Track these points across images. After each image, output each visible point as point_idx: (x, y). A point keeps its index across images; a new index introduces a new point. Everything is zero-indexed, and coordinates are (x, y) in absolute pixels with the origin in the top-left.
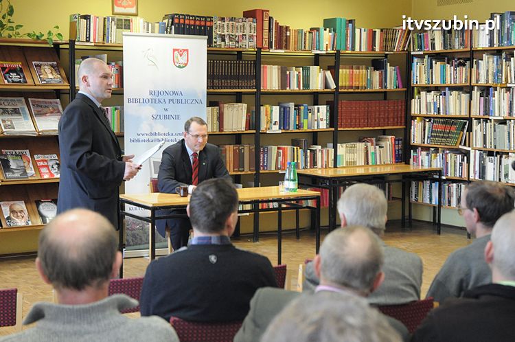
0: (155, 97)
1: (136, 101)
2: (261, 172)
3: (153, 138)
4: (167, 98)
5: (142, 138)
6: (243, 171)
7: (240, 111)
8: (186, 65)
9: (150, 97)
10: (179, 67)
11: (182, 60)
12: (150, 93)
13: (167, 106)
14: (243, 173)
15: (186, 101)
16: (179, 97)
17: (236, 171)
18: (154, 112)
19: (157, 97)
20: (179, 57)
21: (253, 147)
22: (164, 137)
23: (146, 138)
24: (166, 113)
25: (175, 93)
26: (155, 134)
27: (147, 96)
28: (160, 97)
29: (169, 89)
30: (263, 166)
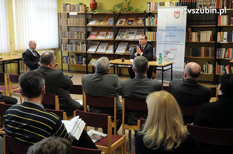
0: (167, 29)
1: (161, 30)
2: (217, 58)
3: (166, 43)
4: (171, 29)
5: (162, 43)
6: (209, 57)
7: (208, 34)
8: (179, 17)
9: (166, 29)
10: (176, 18)
11: (177, 16)
12: (166, 27)
13: (171, 32)
14: (209, 58)
15: (178, 30)
16: (176, 29)
17: (205, 57)
18: (167, 34)
19: (168, 29)
20: (176, 15)
21: (213, 48)
22: (169, 43)
23: (163, 43)
24: (171, 34)
25: (174, 27)
26: (167, 42)
27: (165, 28)
28: (169, 29)
29: (172, 26)
30: (218, 56)
